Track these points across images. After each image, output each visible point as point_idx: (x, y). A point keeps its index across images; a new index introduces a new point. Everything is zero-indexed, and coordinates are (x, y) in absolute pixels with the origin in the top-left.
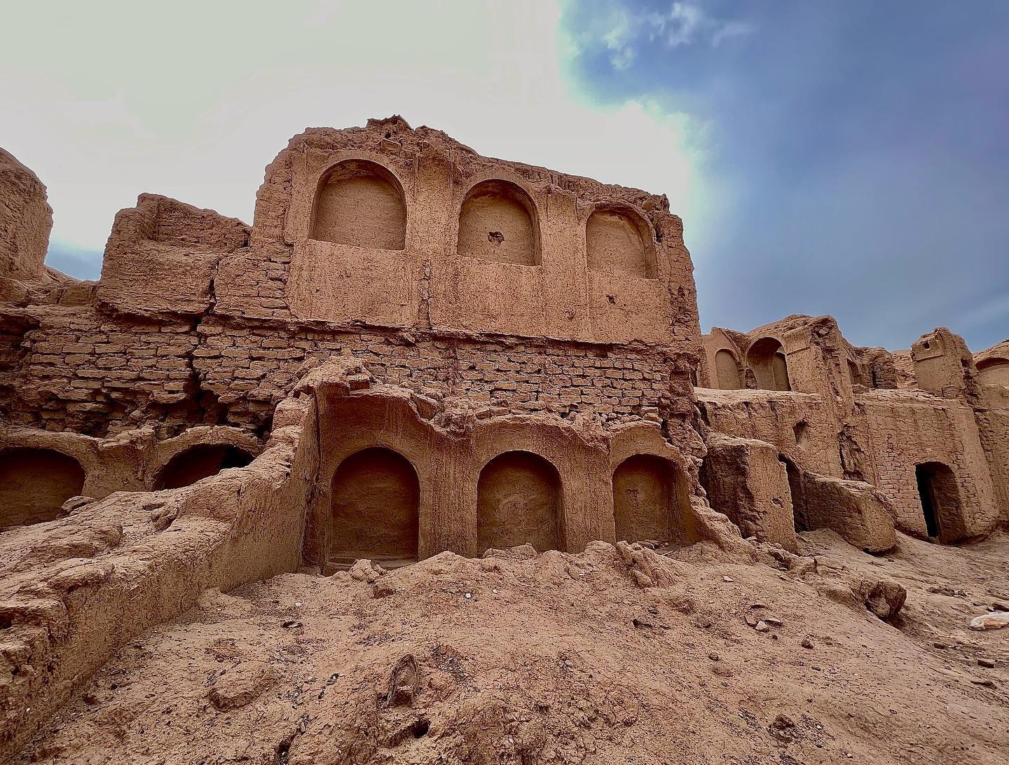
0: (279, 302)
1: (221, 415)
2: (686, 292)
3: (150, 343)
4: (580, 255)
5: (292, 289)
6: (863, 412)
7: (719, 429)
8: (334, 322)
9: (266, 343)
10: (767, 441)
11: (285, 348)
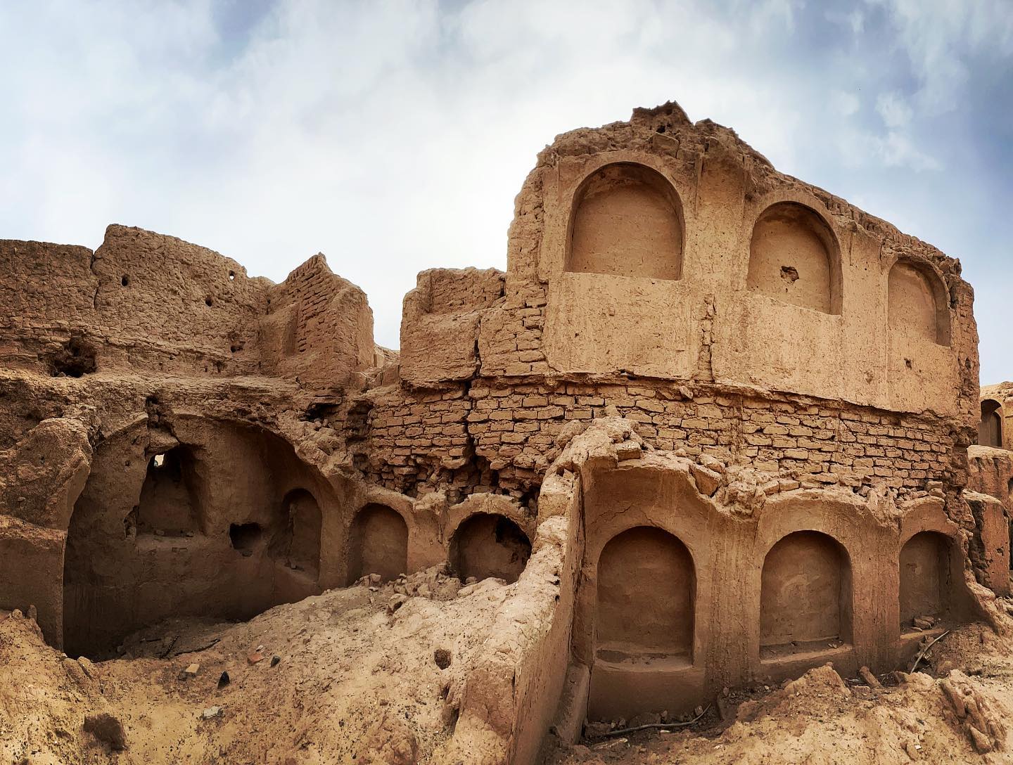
0: (537, 354)
1: (495, 481)
2: (972, 365)
3: (436, 412)
4: (881, 309)
5: (548, 338)
8: (597, 371)
9: (528, 402)
11: (544, 407)
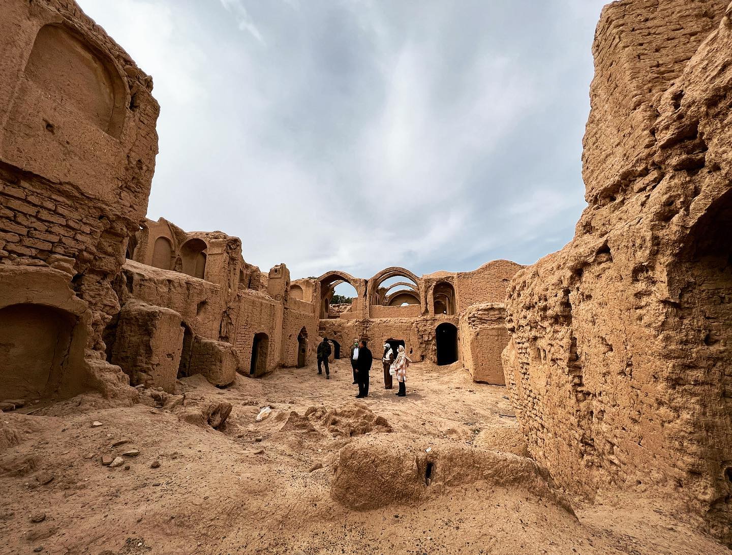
6: (239, 301)
7: (140, 297)
10: (177, 311)
